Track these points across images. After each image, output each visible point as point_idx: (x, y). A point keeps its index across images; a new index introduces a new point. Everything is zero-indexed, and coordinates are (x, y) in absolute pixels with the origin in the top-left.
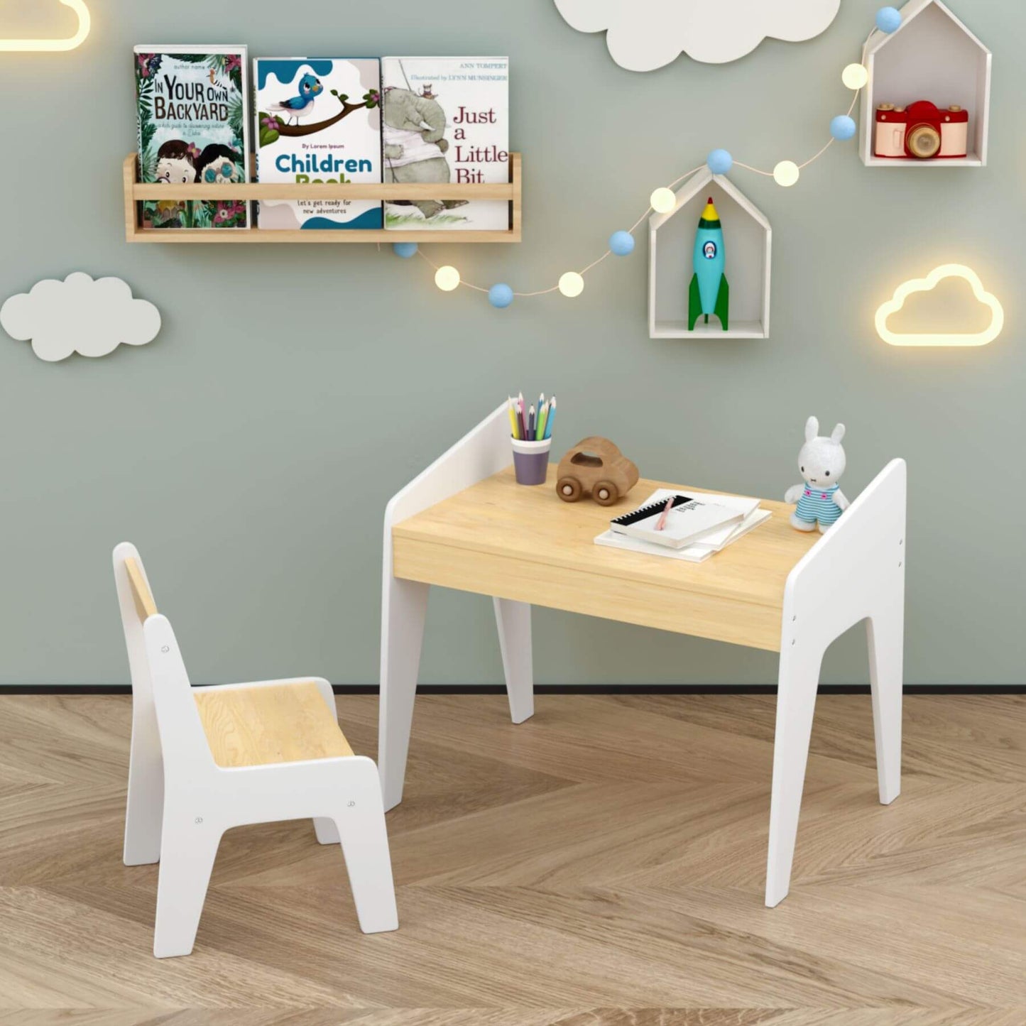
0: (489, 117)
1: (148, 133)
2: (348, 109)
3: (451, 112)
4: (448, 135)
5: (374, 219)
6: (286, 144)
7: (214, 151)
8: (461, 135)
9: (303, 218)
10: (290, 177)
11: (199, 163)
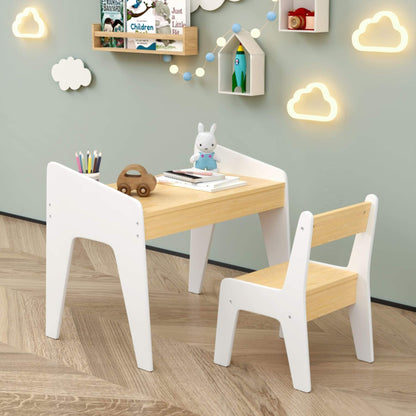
0: (180, 11)
1: (102, 15)
2: (148, 8)
3: (171, 10)
4: (171, 18)
5: (153, 47)
6: (133, 20)
7: (117, 22)
8: (174, 18)
9: (137, 45)
10: (134, 31)
11: (114, 26)
